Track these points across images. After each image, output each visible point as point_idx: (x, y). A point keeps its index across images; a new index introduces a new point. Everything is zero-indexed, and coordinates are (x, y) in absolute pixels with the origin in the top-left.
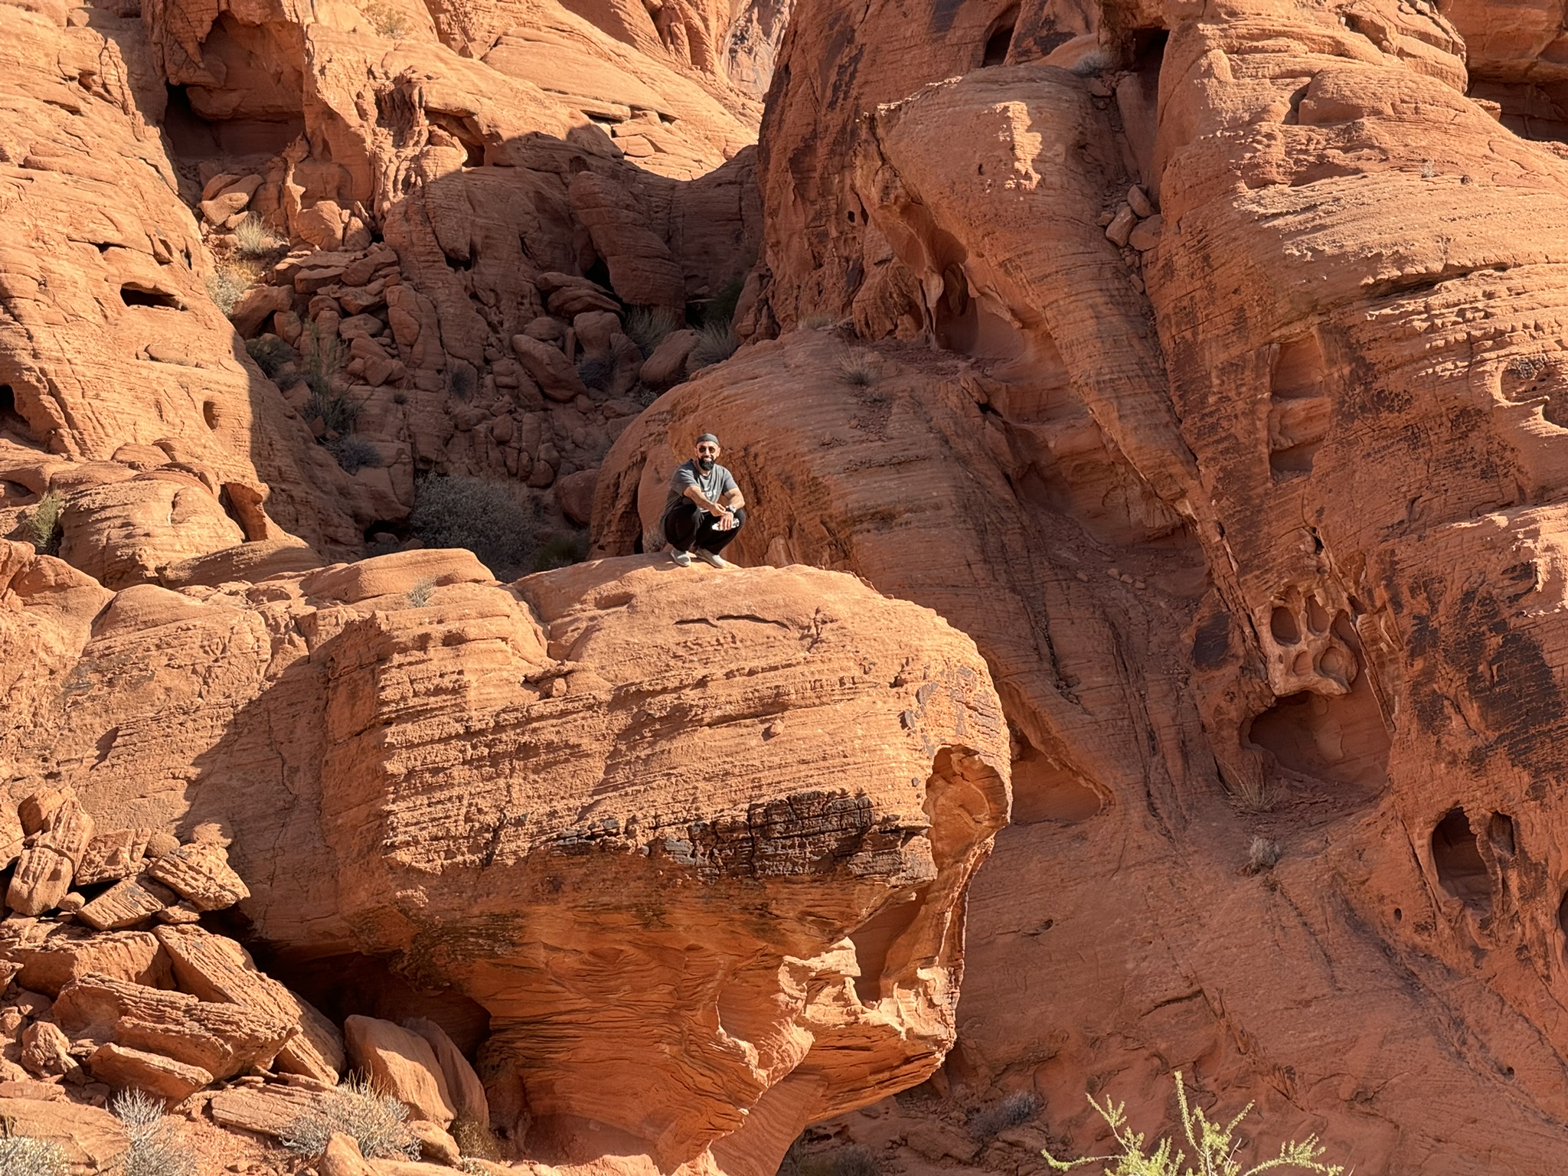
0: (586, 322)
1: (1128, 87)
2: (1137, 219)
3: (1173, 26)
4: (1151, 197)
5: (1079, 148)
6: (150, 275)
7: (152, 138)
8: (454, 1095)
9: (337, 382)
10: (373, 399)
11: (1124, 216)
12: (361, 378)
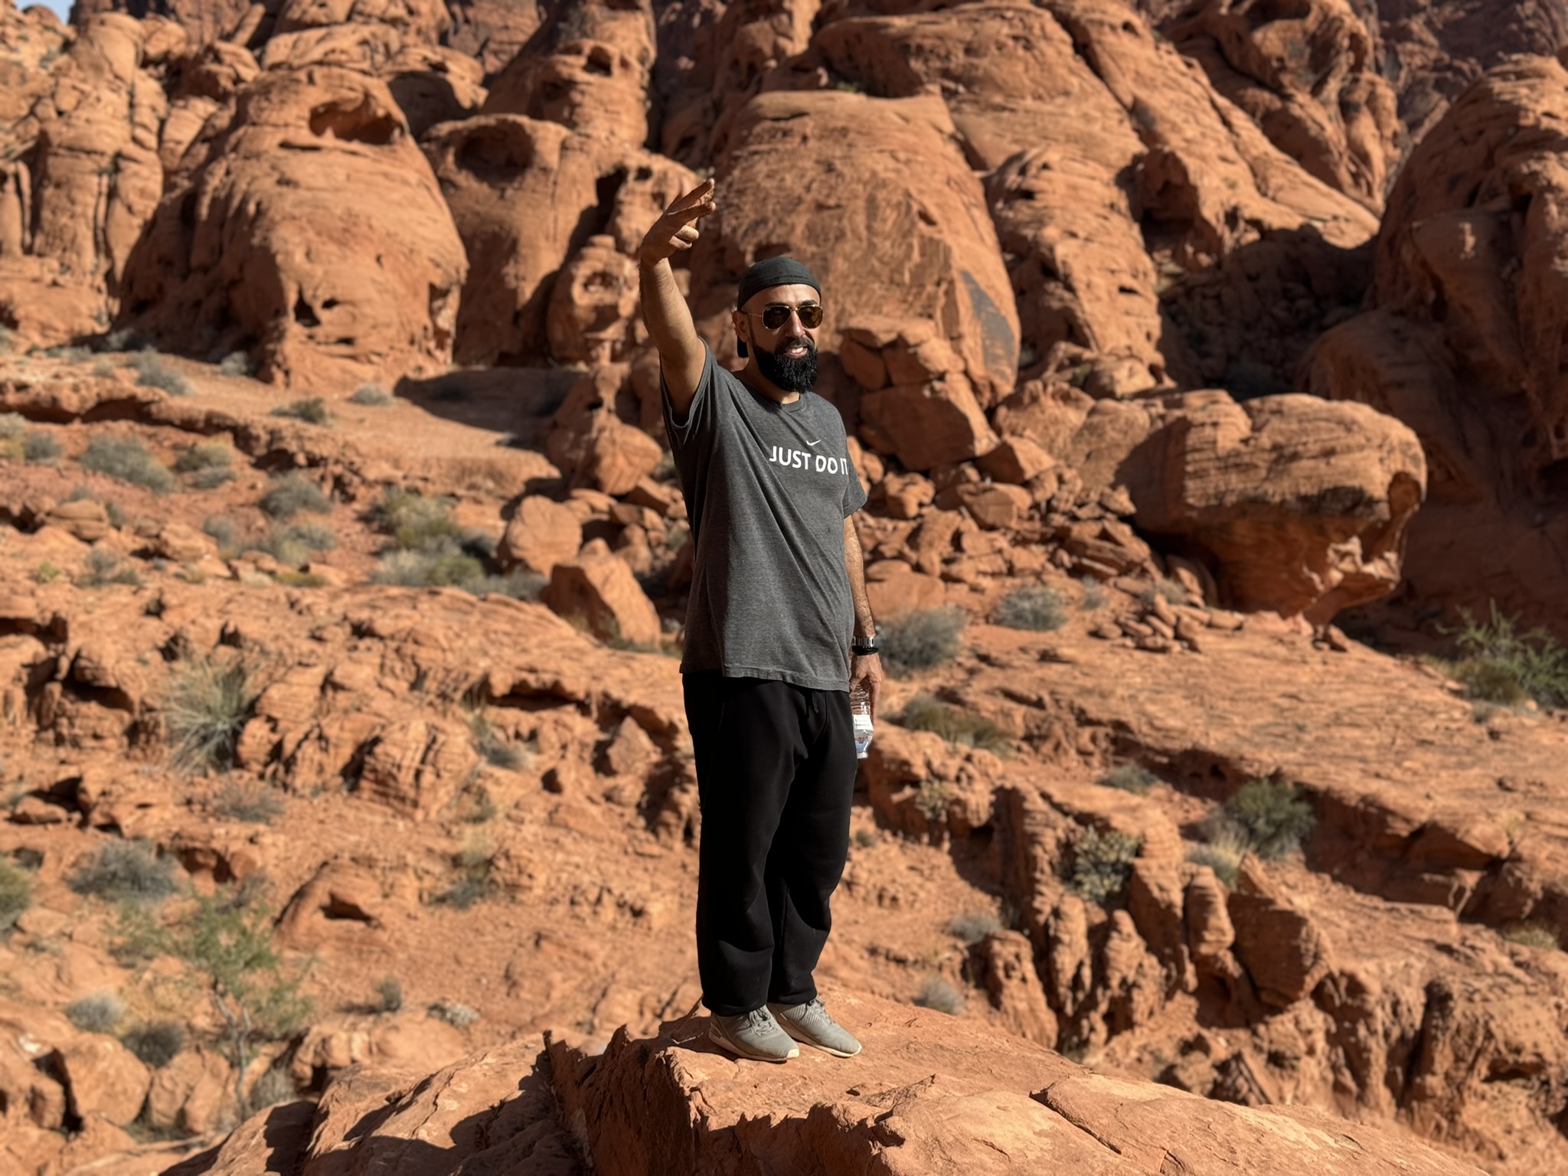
0: (1301, 303)
1: (1516, 218)
2: (1514, 271)
3: (1535, 194)
4: (1520, 263)
5: (1493, 243)
6: (1128, 281)
7: (1136, 230)
8: (1203, 585)
9: (1199, 325)
10: (1212, 332)
11: (1508, 269)
12: (1209, 323)
